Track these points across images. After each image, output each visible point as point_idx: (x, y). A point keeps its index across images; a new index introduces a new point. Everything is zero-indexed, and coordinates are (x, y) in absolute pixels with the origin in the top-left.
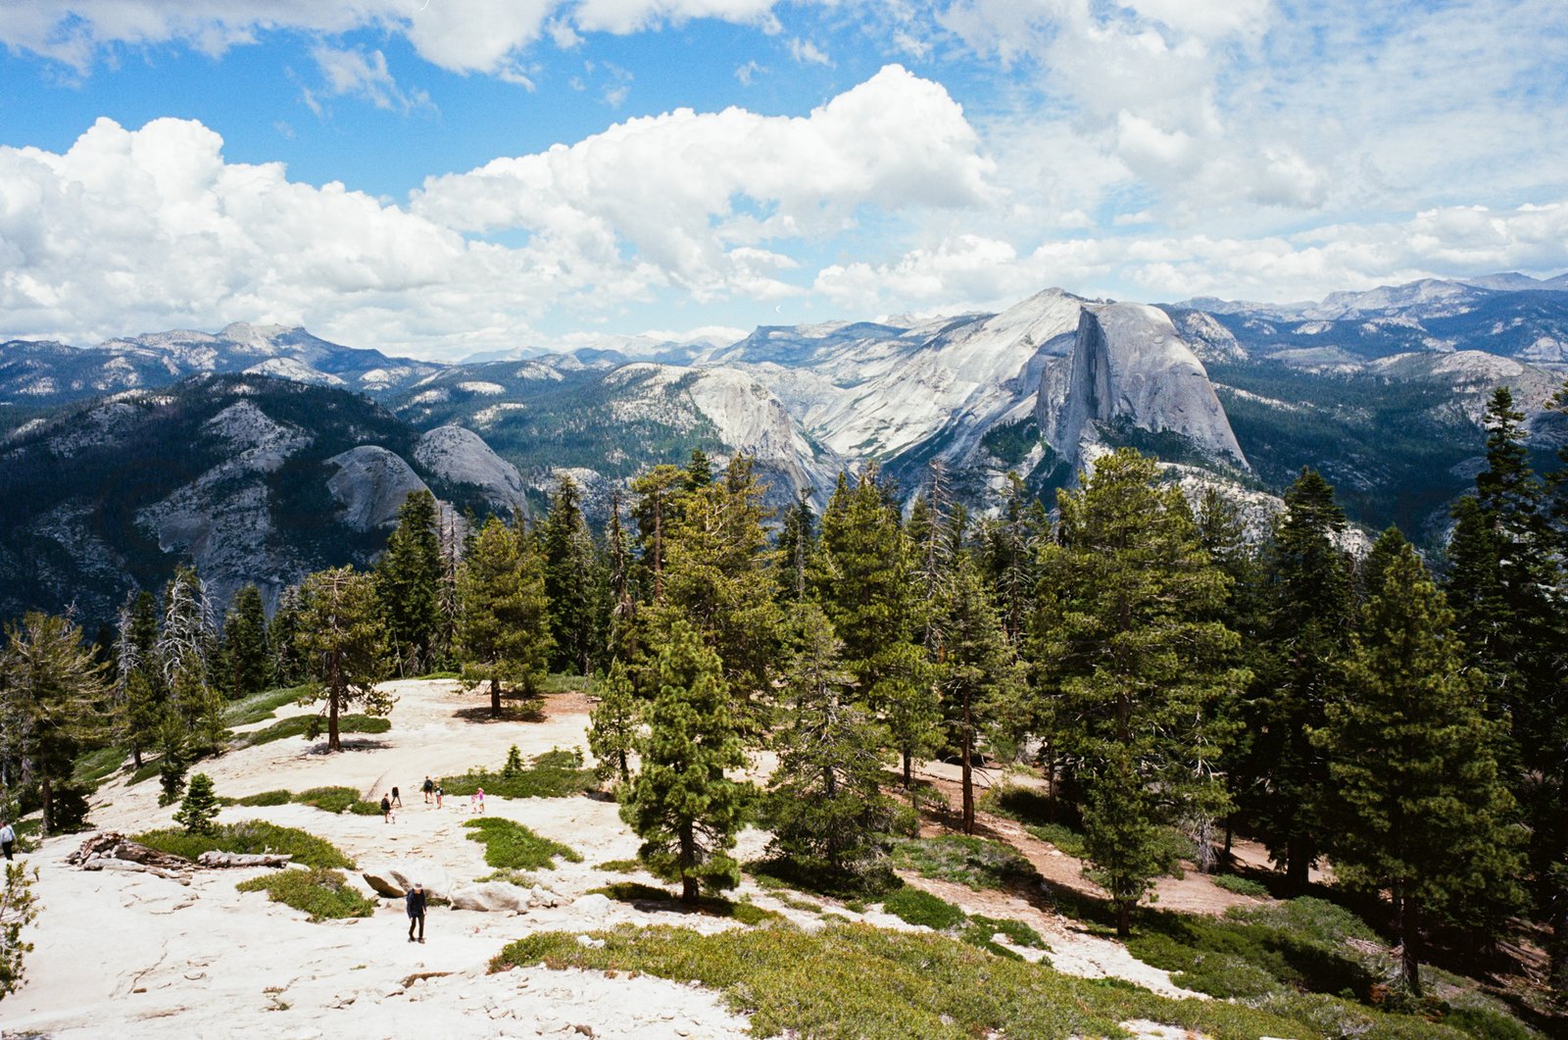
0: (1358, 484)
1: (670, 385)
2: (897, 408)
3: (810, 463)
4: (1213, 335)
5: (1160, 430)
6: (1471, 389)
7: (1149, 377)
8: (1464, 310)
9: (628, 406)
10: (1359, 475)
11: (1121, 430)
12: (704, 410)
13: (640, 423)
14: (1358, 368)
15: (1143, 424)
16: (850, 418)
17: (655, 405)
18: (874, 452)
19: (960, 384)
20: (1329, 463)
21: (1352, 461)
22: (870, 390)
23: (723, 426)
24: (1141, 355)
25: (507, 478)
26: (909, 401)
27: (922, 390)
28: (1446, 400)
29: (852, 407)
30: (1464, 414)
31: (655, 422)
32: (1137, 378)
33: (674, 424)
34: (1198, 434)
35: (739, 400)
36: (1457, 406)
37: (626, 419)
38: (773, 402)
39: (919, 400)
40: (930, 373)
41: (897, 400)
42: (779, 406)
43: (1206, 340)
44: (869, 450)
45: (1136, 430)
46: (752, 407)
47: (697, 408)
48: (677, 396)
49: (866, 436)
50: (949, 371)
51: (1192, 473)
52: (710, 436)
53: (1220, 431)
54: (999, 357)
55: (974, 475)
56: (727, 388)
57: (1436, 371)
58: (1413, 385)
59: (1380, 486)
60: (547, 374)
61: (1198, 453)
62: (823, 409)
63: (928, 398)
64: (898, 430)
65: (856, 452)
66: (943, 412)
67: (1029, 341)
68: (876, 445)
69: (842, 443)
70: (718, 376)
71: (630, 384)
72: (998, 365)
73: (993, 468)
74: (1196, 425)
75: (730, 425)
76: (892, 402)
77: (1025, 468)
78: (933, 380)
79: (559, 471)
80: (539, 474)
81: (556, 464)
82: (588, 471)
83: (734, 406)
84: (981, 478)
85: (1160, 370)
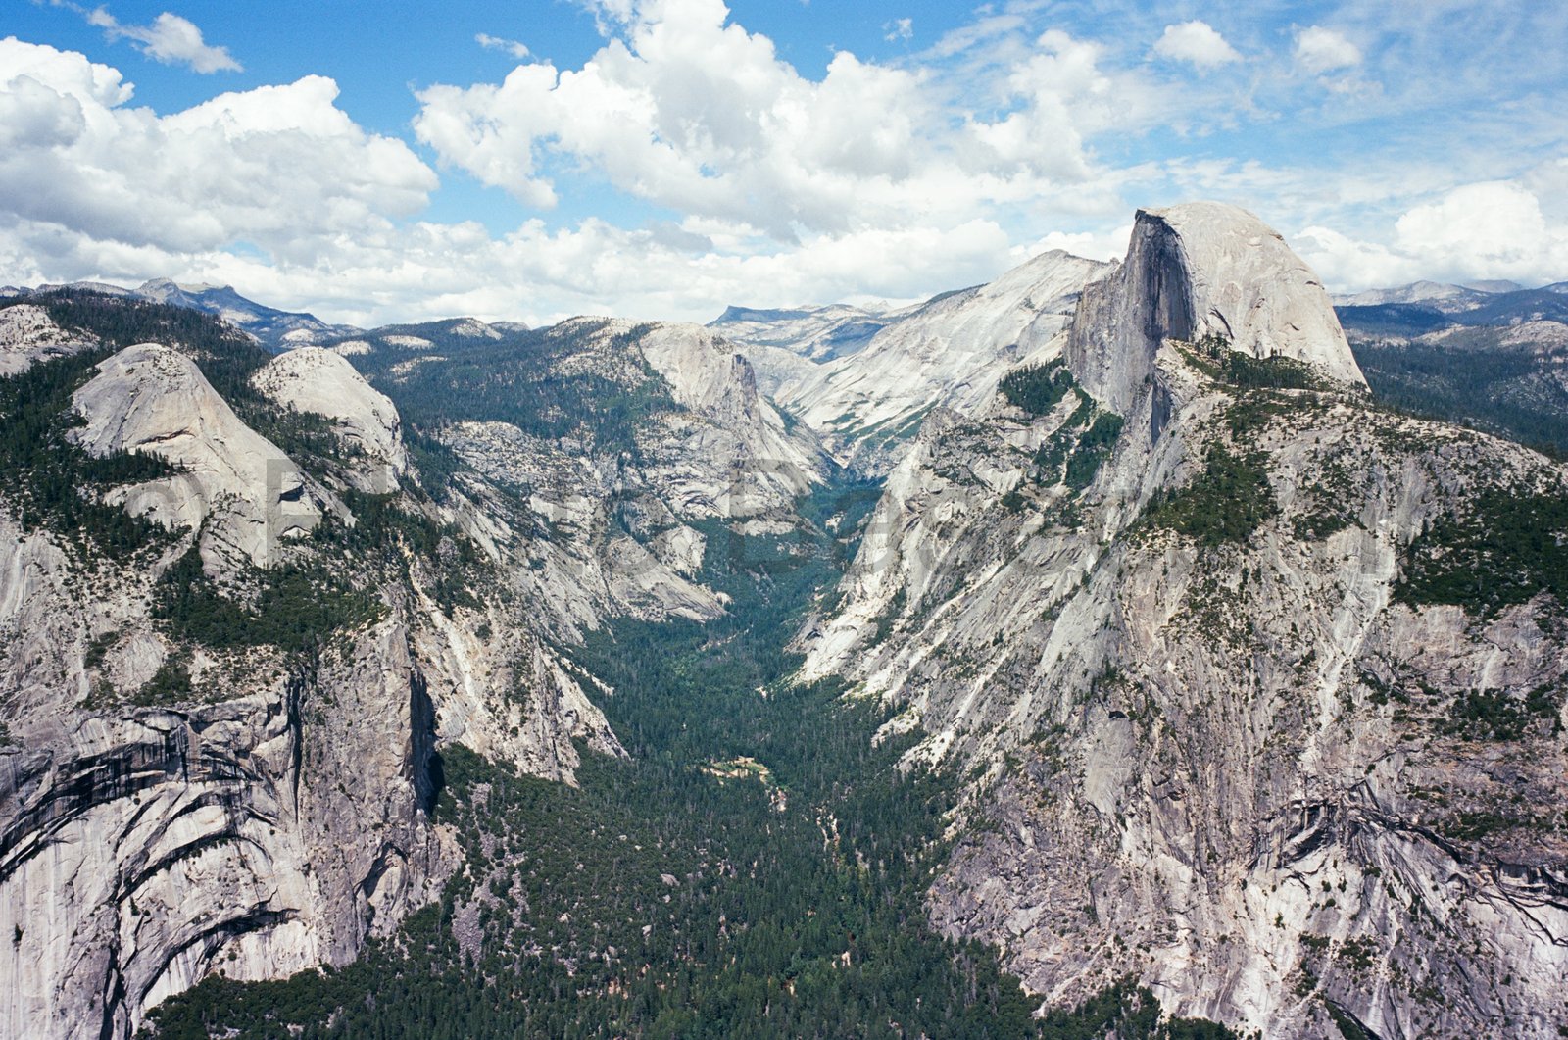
1: (618, 337)
2: (876, 381)
3: (780, 435)
5: (1268, 355)
6: (1558, 360)
7: (1247, 286)
9: (571, 359)
11: (1214, 354)
12: (655, 365)
13: (583, 378)
15: (1241, 345)
16: (824, 393)
17: (600, 358)
18: (851, 427)
19: (952, 354)
22: (846, 365)
23: (678, 384)
24: (1234, 260)
25: (376, 413)
26: (892, 373)
27: (907, 361)
29: (827, 381)
31: (599, 377)
32: (1232, 287)
33: (619, 379)
34: (1322, 360)
35: (698, 354)
37: (567, 373)
38: (739, 357)
39: (902, 372)
40: (916, 343)
41: (877, 372)
44: (845, 425)
45: (1233, 355)
46: (713, 362)
47: (647, 363)
48: (625, 349)
49: (841, 411)
50: (940, 340)
52: (661, 394)
54: (996, 323)
55: (990, 428)
56: (684, 340)
57: (1505, 343)
60: (483, 332)
62: (797, 384)
63: (913, 369)
64: (878, 404)
65: (830, 427)
66: (933, 384)
67: (1029, 304)
68: (853, 420)
69: (816, 419)
70: (674, 327)
71: (576, 336)
72: (995, 332)
73: (1013, 420)
74: (1317, 349)
75: (687, 383)
76: (871, 375)
77: (1055, 421)
78: (921, 350)
79: (470, 424)
80: (446, 426)
81: (470, 417)
82: (505, 425)
83: (690, 360)
84: (999, 432)
85: (1262, 277)
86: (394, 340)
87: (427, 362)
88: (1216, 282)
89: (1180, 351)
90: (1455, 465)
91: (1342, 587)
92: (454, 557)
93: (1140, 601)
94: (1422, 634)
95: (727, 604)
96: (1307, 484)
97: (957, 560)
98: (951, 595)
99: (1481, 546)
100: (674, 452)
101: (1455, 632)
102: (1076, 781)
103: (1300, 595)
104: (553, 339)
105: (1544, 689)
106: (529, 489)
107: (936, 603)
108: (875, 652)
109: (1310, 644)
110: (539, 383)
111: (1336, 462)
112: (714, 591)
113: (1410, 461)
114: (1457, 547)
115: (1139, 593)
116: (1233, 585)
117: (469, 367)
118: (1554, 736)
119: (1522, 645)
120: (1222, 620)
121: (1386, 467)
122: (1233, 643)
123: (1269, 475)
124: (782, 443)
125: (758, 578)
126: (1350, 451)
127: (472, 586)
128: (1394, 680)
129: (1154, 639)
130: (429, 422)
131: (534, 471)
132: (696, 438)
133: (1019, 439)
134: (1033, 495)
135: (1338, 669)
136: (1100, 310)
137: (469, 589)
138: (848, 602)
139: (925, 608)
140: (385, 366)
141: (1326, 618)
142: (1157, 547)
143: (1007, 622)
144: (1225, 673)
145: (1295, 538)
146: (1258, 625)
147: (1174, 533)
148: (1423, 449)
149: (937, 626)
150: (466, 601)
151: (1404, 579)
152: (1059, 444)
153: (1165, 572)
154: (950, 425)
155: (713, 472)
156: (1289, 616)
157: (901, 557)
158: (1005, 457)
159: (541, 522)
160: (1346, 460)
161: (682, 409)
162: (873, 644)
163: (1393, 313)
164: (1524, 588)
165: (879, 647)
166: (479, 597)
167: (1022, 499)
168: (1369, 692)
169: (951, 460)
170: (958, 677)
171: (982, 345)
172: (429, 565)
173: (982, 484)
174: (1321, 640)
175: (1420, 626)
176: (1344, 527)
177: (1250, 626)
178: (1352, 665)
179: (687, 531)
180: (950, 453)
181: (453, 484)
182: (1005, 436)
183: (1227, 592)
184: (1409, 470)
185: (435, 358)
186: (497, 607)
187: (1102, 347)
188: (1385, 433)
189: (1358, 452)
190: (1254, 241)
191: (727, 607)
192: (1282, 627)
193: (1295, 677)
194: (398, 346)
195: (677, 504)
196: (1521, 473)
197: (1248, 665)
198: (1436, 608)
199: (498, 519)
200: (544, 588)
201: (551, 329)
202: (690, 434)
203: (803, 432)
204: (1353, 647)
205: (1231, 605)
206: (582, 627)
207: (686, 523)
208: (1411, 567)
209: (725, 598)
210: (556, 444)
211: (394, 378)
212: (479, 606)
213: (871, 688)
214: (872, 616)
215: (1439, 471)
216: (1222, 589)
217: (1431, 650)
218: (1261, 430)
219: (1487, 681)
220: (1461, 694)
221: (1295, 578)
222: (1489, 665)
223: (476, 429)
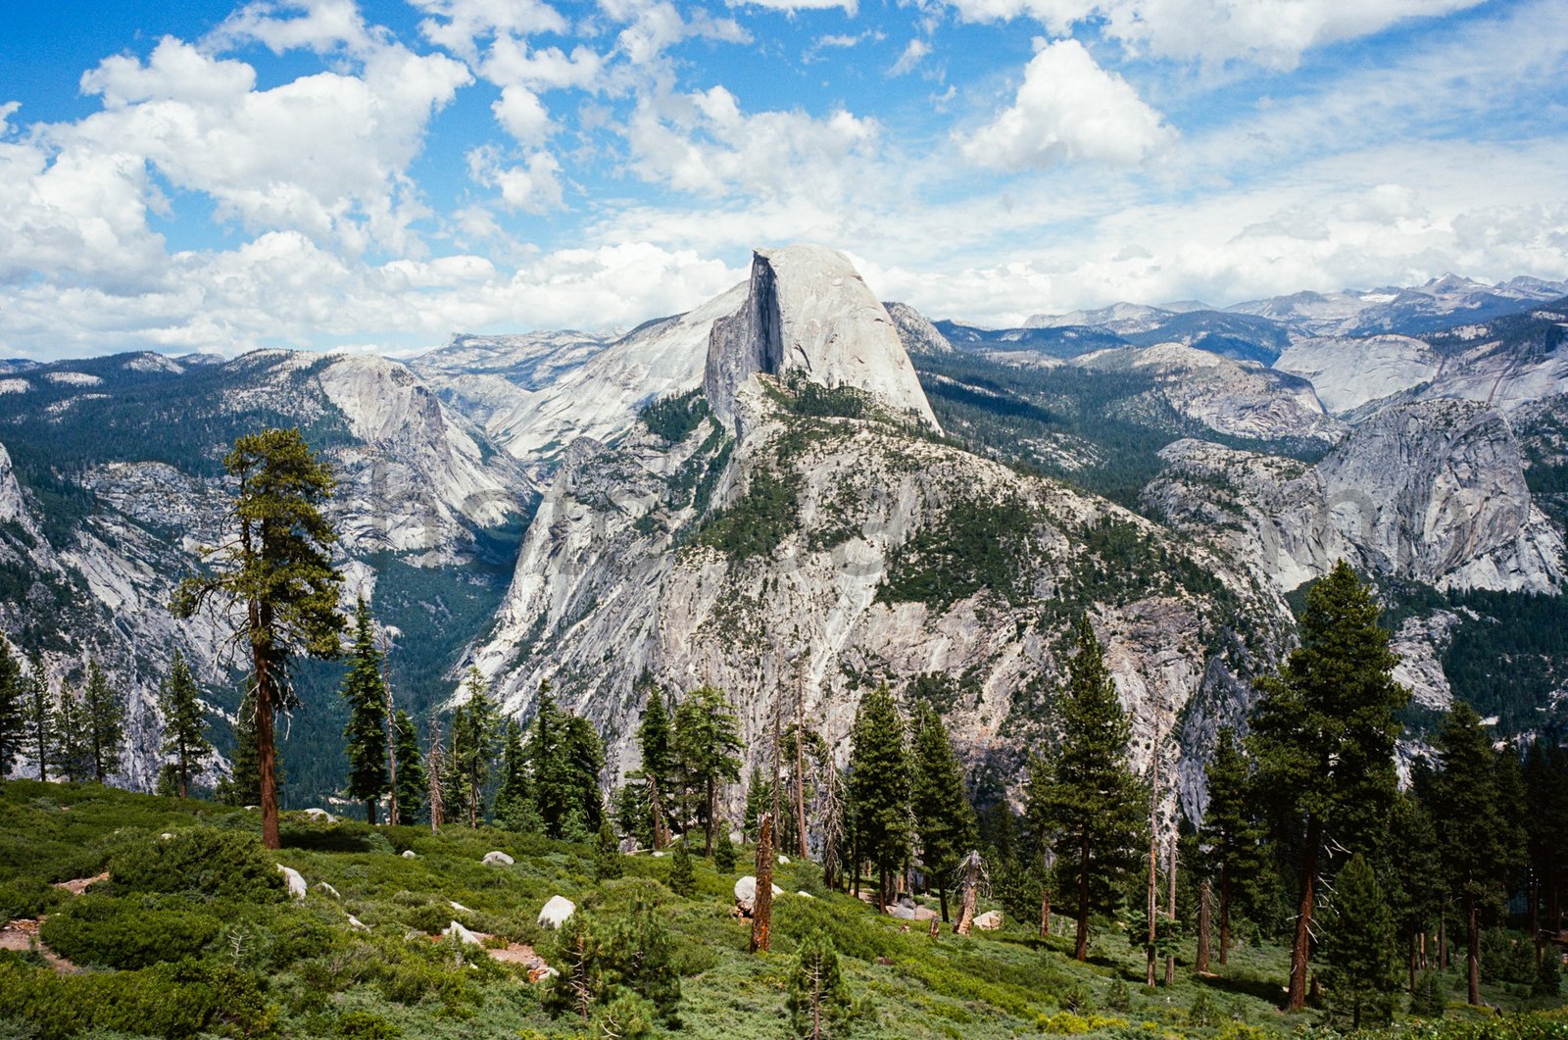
0: (1063, 463)
1: (299, 370)
2: (584, 408)
3: (476, 465)
4: (916, 326)
5: (836, 386)
6: (1172, 378)
7: (825, 323)
8: (1155, 326)
9: (244, 394)
10: (1064, 454)
11: (792, 385)
12: (334, 399)
13: (257, 413)
14: (1059, 362)
15: (817, 378)
16: (533, 422)
17: (277, 393)
18: (556, 455)
19: (653, 381)
20: (1031, 442)
21: (1056, 440)
22: (558, 392)
23: (356, 417)
24: (818, 299)
26: (596, 400)
27: (609, 388)
28: (1149, 388)
29: (538, 410)
30: (1167, 401)
31: (274, 412)
32: (813, 324)
33: (297, 414)
34: (882, 390)
35: (376, 387)
36: (1160, 394)
37: (239, 408)
38: (420, 389)
39: (605, 399)
40: (617, 370)
41: (584, 400)
42: (427, 395)
43: (910, 332)
44: (551, 453)
45: (809, 386)
46: (391, 395)
47: (326, 397)
48: (305, 382)
49: (548, 439)
50: (641, 368)
51: (868, 427)
52: (338, 428)
53: (907, 387)
54: (694, 350)
55: (627, 456)
56: (363, 373)
57: (1137, 364)
58: (1114, 374)
59: (1087, 466)
60: (163, 366)
61: (879, 411)
62: (509, 412)
63: (615, 396)
64: (583, 431)
65: (535, 455)
66: (633, 411)
68: (559, 448)
69: (522, 447)
70: (354, 360)
71: (253, 370)
72: (692, 359)
73: (652, 448)
74: (879, 379)
75: (364, 416)
76: (578, 402)
77: (689, 447)
78: (622, 377)
79: (118, 465)
80: (90, 468)
81: (119, 457)
82: (159, 466)
83: (370, 393)
84: (637, 460)
85: (837, 314)
86: (57, 377)
87: (88, 401)
88: (801, 319)
89: (763, 383)
90: (938, 482)
91: (838, 591)
92: (47, 602)
93: (674, 612)
94: (893, 628)
95: (396, 636)
96: (825, 502)
97: (591, 583)
98: (583, 616)
99: (945, 551)
100: (346, 486)
101: (918, 624)
102: (612, 777)
103: (805, 600)
104: (229, 373)
105: (974, 668)
106: (181, 530)
107: (571, 624)
108: (514, 675)
109: (807, 641)
110: (207, 420)
111: (849, 481)
112: (384, 625)
113: (908, 479)
114: (929, 552)
115: (674, 604)
116: (754, 595)
117: (131, 405)
118: (976, 708)
119: (963, 633)
120: (739, 625)
121: (887, 485)
122: (746, 645)
123: (798, 495)
124: (477, 474)
125: (433, 609)
126: (862, 472)
127: (66, 630)
128: (865, 669)
129: (683, 644)
130: (72, 464)
131: (188, 511)
132: (368, 472)
133: (656, 465)
134: (664, 518)
135: (824, 662)
136: (728, 343)
137: (62, 634)
138: (501, 628)
139: (561, 629)
140: (40, 405)
141: (822, 618)
142: (696, 563)
143: (618, 639)
144: (736, 671)
145: (809, 550)
146: (769, 627)
147: (712, 549)
148: (919, 468)
149: (566, 647)
150: (57, 645)
151: (886, 582)
152: (691, 470)
153: (699, 585)
154: (592, 454)
155: (385, 506)
156: (795, 620)
157: (546, 582)
158: (643, 483)
159: (191, 564)
160: (858, 480)
161: (358, 443)
162: (513, 666)
163: (1072, 335)
164: (971, 585)
165: (519, 670)
166: (74, 641)
167: (654, 522)
168: (846, 680)
169: (592, 487)
170: (572, 693)
171: (679, 374)
172: (16, 612)
173: (619, 509)
174: (816, 637)
175: (892, 621)
176: (848, 538)
177: (763, 629)
178: (836, 658)
179: (358, 566)
180: (591, 481)
181: (86, 527)
182: (643, 463)
183: (748, 600)
184: (904, 487)
185: (95, 396)
186: (93, 649)
187: (731, 378)
188: (893, 455)
189: (867, 473)
190: (838, 281)
191: (396, 640)
192: (787, 629)
193: (792, 672)
194: (61, 383)
195: (349, 539)
196: (987, 487)
197: (757, 663)
198: (905, 605)
199: (141, 563)
200: (187, 630)
201: (229, 363)
202: (362, 468)
203: (502, 461)
204: (838, 643)
205: (749, 612)
206: (230, 668)
207: (356, 558)
208: (893, 572)
209: (394, 631)
210: (218, 482)
211: (49, 417)
212: (73, 649)
213: (505, 711)
214: (518, 640)
215: (926, 487)
216: (744, 597)
217: (896, 641)
218: (800, 455)
219: (935, 665)
220: (913, 677)
221: (803, 585)
222: (939, 648)
223: (124, 470)
